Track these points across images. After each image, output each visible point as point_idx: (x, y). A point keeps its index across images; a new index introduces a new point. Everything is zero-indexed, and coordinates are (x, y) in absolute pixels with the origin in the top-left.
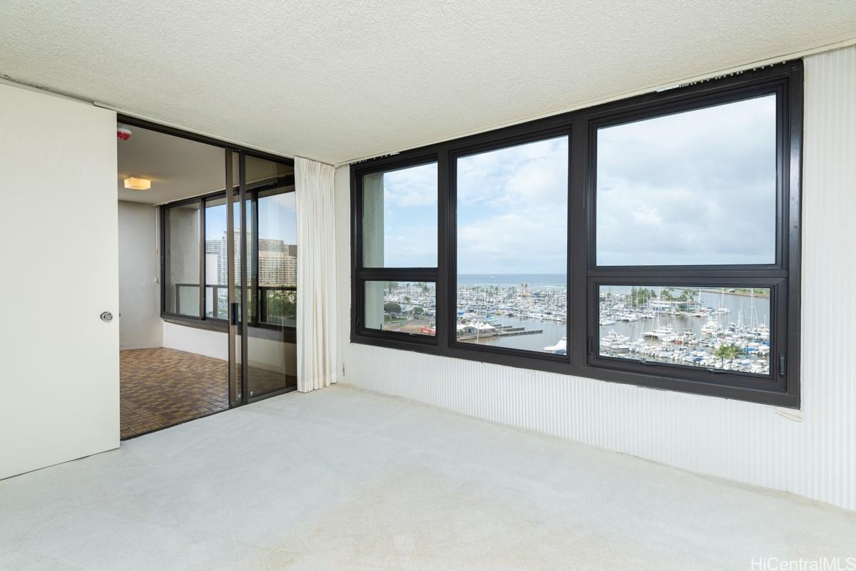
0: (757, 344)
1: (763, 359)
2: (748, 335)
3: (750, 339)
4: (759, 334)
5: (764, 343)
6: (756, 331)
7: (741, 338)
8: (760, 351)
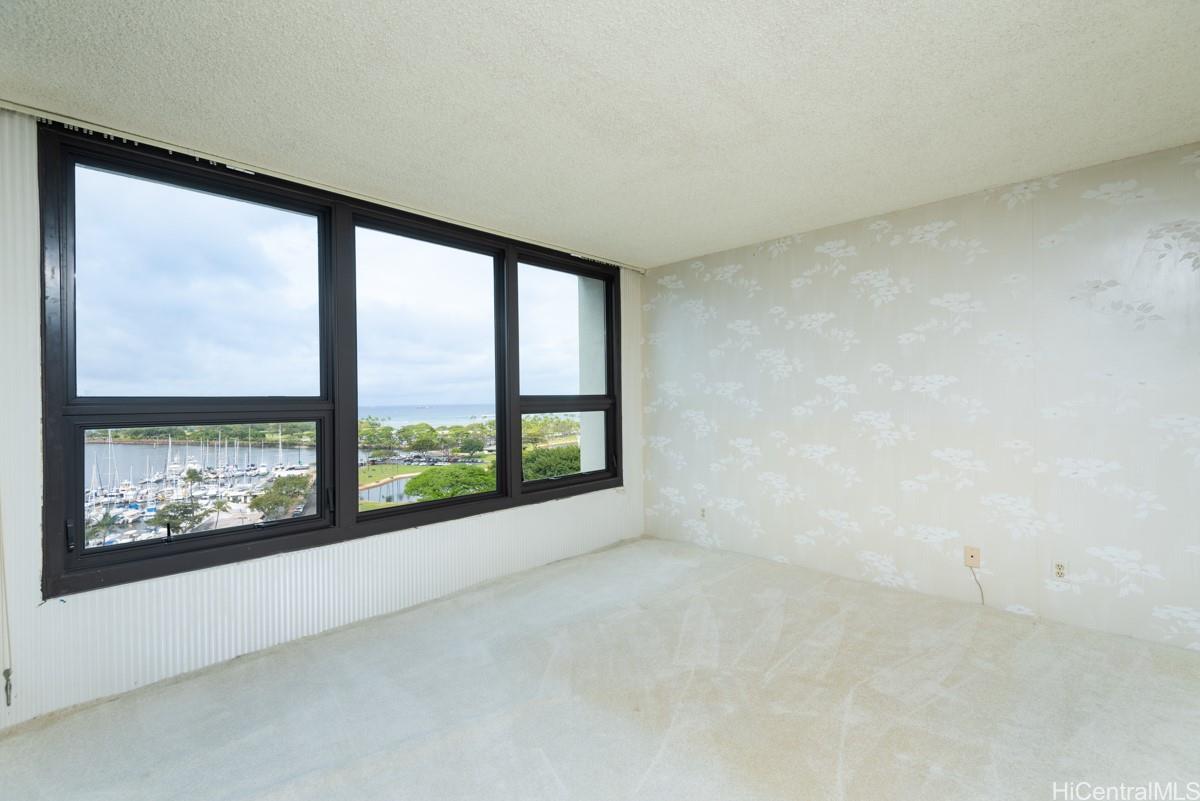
0: (121, 510)
1: (132, 529)
2: (106, 500)
3: (111, 504)
4: (122, 495)
5: (131, 507)
6: (118, 491)
7: (98, 504)
8: (125, 519)
